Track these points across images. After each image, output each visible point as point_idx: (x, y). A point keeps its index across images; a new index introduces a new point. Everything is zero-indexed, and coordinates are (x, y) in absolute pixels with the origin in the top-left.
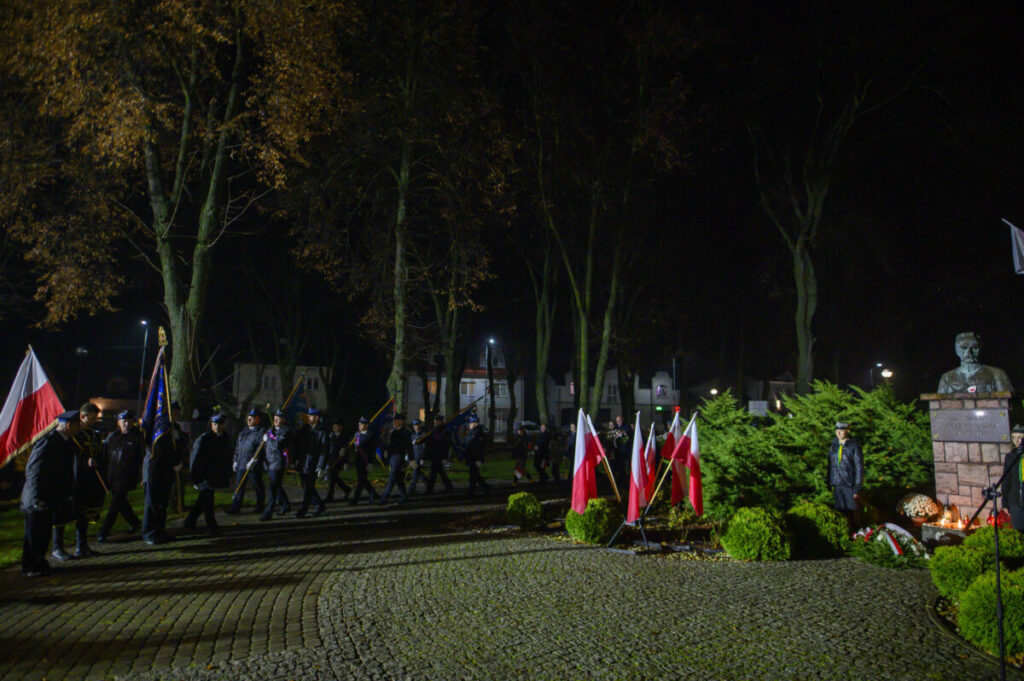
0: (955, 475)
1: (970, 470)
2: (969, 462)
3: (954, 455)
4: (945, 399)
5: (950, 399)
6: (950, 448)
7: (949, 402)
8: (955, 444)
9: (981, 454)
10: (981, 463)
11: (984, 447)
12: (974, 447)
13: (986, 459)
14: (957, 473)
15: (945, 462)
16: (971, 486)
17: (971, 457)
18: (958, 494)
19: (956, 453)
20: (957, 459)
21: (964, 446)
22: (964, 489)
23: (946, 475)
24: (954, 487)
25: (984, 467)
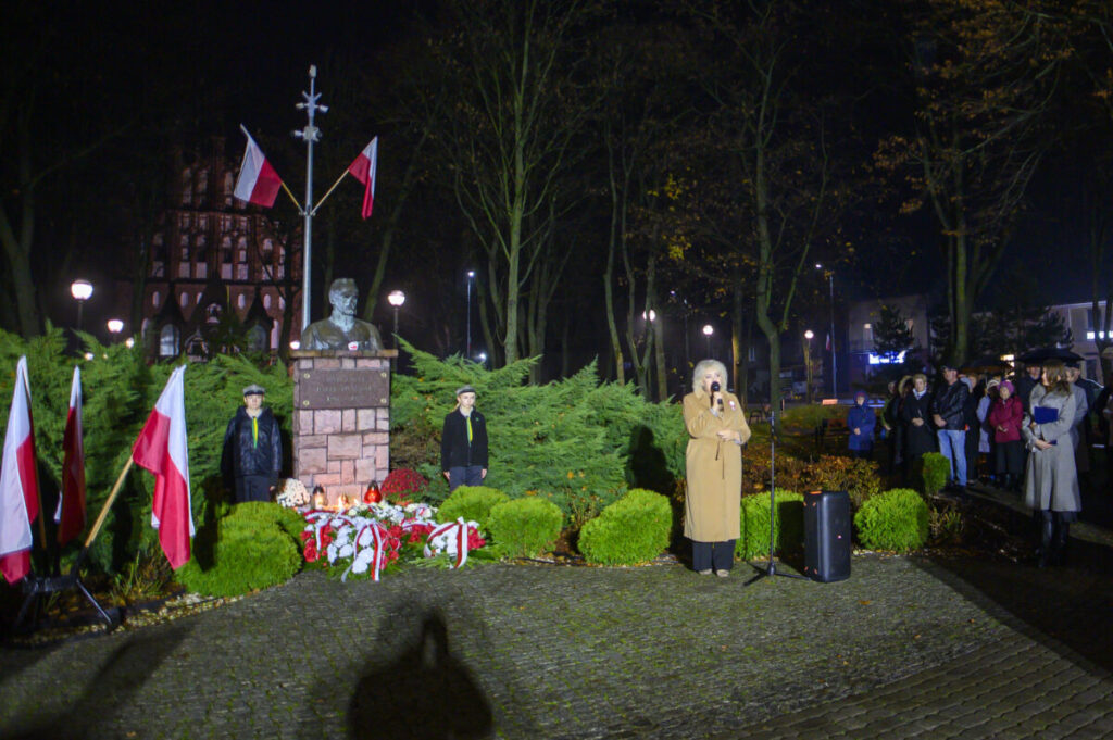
0: (324, 450)
1: (342, 442)
2: (343, 433)
3: (326, 425)
4: (321, 357)
5: (329, 357)
6: (322, 416)
7: (325, 361)
8: (328, 412)
9: (356, 423)
10: (354, 433)
11: (361, 413)
12: (349, 414)
13: (361, 427)
14: (327, 447)
15: (313, 434)
16: (341, 460)
17: (345, 426)
18: (326, 473)
19: (328, 422)
20: (329, 430)
21: (339, 413)
22: (334, 465)
23: (312, 451)
24: (322, 464)
25: (359, 437)
